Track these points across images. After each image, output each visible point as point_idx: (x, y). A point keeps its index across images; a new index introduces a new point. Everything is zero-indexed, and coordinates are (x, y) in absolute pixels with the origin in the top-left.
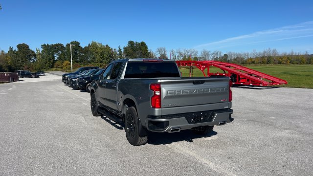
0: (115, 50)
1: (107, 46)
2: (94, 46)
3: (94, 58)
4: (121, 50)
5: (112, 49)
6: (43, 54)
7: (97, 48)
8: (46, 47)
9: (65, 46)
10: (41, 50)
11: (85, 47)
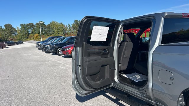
0: (66, 26)
1: (61, 23)
2: (53, 24)
3: (54, 31)
4: (70, 26)
5: (64, 26)
6: (21, 30)
7: (55, 25)
8: (23, 26)
9: (35, 24)
10: (20, 27)
11: (48, 25)
